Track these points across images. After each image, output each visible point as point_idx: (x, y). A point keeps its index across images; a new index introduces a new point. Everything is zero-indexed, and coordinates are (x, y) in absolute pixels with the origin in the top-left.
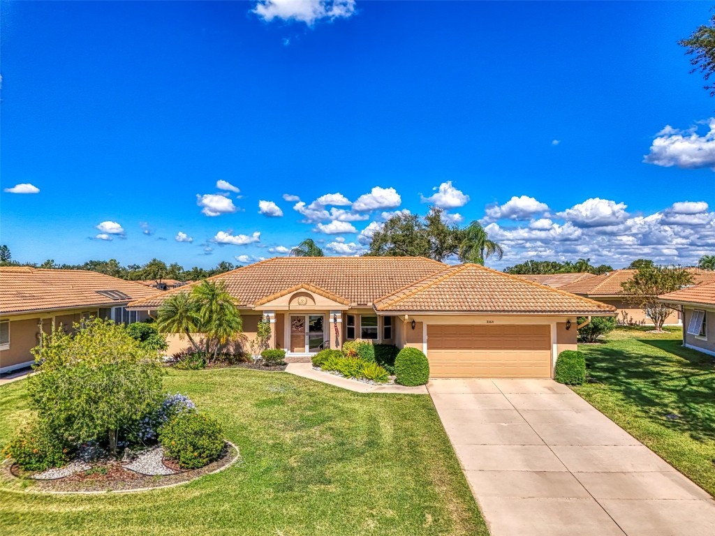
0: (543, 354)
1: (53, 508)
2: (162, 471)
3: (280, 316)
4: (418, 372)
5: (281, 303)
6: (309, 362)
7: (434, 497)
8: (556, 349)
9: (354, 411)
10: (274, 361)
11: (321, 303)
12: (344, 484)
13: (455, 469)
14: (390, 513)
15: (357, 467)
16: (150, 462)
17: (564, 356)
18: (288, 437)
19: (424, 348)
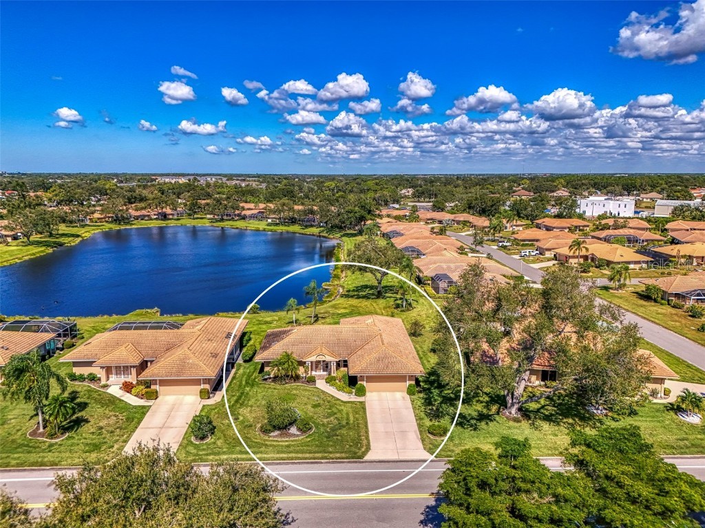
0: (405, 383)
1: (281, 443)
2: (298, 433)
3: (312, 362)
4: (362, 392)
5: (314, 359)
6: (323, 379)
7: (361, 440)
8: (408, 383)
9: (342, 410)
10: (311, 380)
11: (328, 358)
12: (341, 436)
13: (367, 432)
14: (352, 444)
15: (344, 431)
16: (293, 430)
17: (410, 386)
18: (325, 421)
19: (364, 383)
